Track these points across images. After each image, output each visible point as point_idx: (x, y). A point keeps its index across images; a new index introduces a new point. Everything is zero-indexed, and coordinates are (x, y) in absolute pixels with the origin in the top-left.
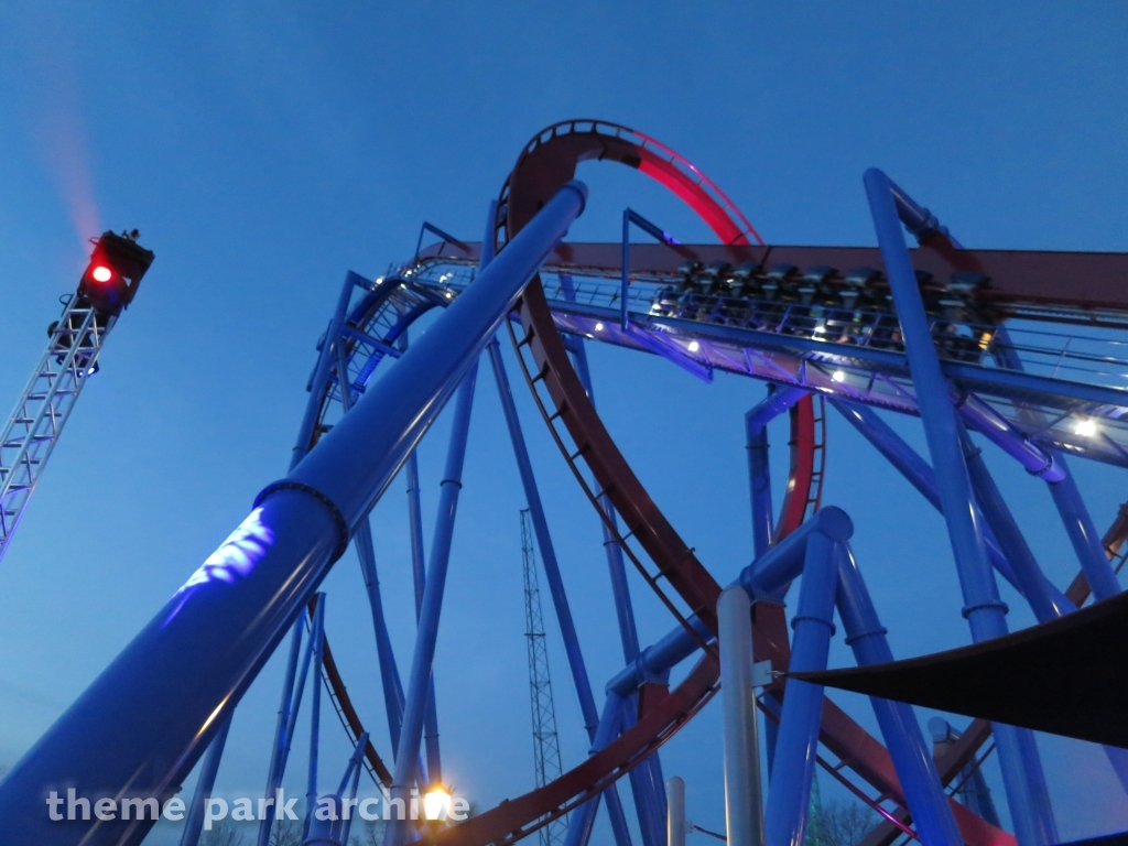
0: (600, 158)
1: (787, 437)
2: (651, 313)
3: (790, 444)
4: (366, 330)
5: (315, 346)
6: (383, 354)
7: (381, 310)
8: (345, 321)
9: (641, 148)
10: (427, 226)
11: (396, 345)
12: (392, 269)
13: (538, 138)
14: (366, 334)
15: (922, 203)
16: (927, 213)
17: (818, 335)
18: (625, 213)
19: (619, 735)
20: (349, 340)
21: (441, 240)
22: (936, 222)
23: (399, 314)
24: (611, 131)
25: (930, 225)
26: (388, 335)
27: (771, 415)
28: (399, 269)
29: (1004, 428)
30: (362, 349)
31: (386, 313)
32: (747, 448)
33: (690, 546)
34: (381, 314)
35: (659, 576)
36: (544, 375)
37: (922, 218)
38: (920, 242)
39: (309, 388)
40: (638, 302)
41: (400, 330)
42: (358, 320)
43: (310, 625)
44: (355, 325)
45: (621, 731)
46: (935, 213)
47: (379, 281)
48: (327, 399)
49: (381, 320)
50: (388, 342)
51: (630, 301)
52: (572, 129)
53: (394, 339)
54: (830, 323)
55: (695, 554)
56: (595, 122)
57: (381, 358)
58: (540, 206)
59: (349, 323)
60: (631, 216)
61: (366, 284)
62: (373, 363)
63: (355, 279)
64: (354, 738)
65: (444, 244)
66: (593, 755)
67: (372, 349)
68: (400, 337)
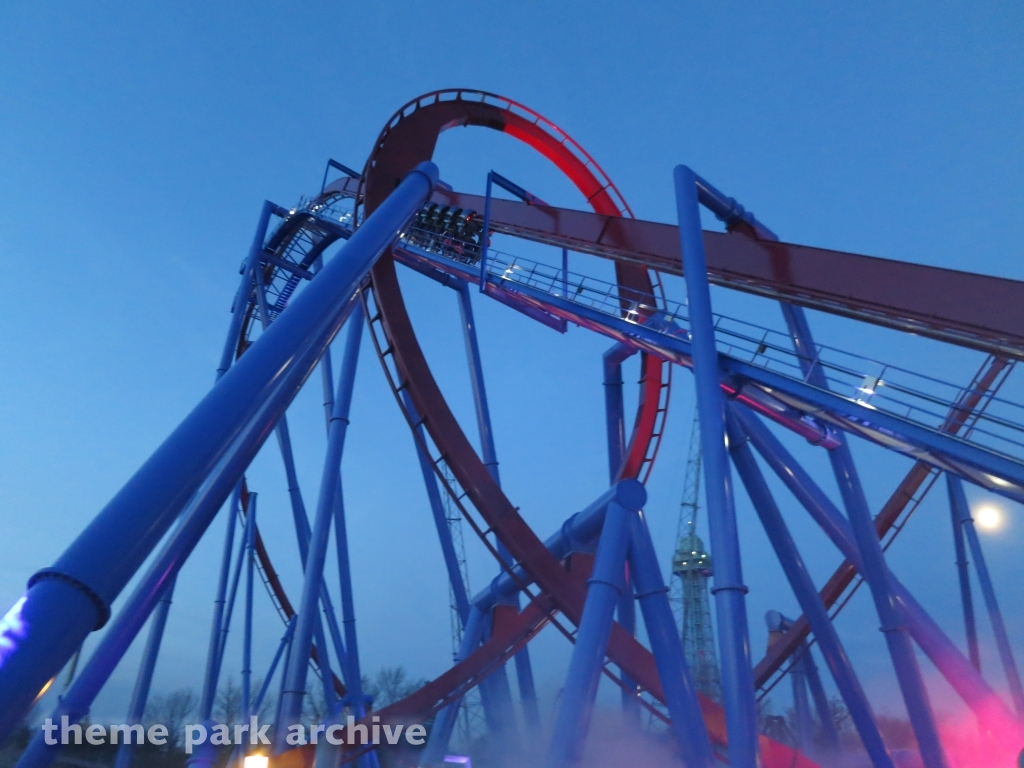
0: (465, 125)
1: (637, 377)
2: (504, 277)
3: (640, 382)
4: (284, 255)
5: (238, 269)
6: (300, 278)
7: (295, 238)
8: (264, 247)
9: (506, 112)
10: (332, 163)
11: (311, 269)
12: (303, 202)
13: (401, 112)
14: (285, 259)
15: (728, 193)
16: (733, 202)
17: (631, 316)
18: (489, 175)
19: (481, 644)
20: (269, 265)
21: (346, 175)
22: (741, 209)
23: (314, 243)
24: (476, 98)
25: (735, 212)
26: (304, 261)
27: (624, 356)
28: (308, 203)
29: (781, 409)
30: (280, 274)
31: (300, 242)
32: (604, 384)
33: (515, 505)
34: (296, 243)
35: (488, 532)
36: (391, 350)
37: (728, 207)
38: (727, 228)
39: (232, 311)
40: (496, 264)
41: (314, 256)
42: (275, 248)
43: (244, 520)
44: (272, 252)
45: (483, 640)
46: (740, 201)
47: (292, 213)
48: (251, 319)
49: (296, 247)
50: (304, 266)
51: (489, 262)
52: (437, 98)
53: (310, 264)
54: (642, 306)
55: (520, 512)
56: (460, 91)
57: (298, 281)
58: (398, 182)
59: (267, 250)
60: (495, 178)
61: (282, 213)
62: (292, 285)
63: (271, 209)
64: (286, 619)
65: (349, 179)
66: (458, 662)
67: (289, 274)
68: (315, 262)
